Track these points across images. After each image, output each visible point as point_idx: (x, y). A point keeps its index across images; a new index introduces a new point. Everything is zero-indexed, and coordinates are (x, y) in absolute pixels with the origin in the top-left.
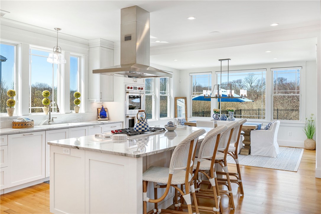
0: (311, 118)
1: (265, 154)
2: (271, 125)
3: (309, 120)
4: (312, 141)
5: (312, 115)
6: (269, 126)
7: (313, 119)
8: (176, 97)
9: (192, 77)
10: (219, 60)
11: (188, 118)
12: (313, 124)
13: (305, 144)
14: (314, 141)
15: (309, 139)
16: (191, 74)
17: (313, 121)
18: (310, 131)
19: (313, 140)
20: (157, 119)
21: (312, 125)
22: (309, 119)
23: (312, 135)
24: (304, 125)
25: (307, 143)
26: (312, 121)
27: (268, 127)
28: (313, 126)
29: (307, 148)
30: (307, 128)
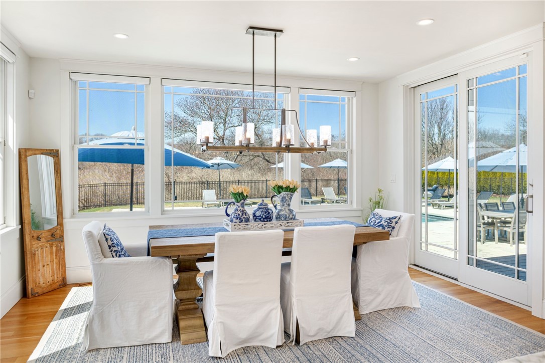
1: (391, 303)
5: (379, 191)
24: (359, 213)
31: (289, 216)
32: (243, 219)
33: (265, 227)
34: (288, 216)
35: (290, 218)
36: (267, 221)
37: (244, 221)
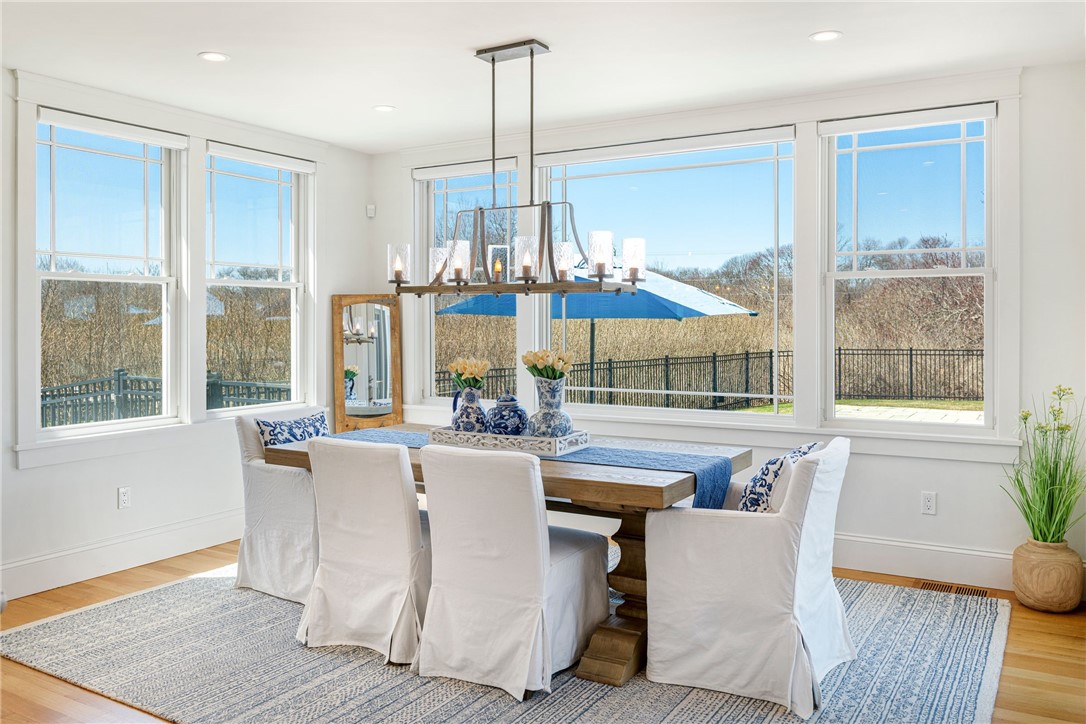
0: (1056, 415)
2: (776, 475)
3: (1040, 428)
4: (1063, 557)
5: (1061, 393)
6: (769, 479)
7: (1063, 422)
8: (341, 297)
9: (432, 187)
10: (480, 52)
11: (405, 407)
12: (1064, 453)
13: (1015, 572)
14: (1073, 560)
15: (1040, 543)
16: (420, 175)
17: (1068, 435)
18: (1051, 496)
19: (1066, 549)
20: (188, 420)
21: (1058, 455)
22: (1041, 416)
23: (1063, 521)
24: (1012, 456)
25: (1031, 571)
26: (1062, 430)
27: (762, 490)
28: (1069, 465)
29: (1031, 602)
30: (1026, 471)
31: (539, 428)
32: (461, 424)
33: (483, 444)
34: (537, 426)
35: (541, 431)
36: (500, 433)
37: (462, 428)
